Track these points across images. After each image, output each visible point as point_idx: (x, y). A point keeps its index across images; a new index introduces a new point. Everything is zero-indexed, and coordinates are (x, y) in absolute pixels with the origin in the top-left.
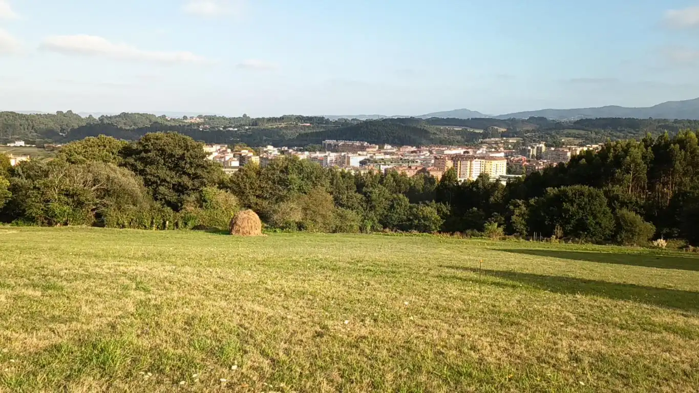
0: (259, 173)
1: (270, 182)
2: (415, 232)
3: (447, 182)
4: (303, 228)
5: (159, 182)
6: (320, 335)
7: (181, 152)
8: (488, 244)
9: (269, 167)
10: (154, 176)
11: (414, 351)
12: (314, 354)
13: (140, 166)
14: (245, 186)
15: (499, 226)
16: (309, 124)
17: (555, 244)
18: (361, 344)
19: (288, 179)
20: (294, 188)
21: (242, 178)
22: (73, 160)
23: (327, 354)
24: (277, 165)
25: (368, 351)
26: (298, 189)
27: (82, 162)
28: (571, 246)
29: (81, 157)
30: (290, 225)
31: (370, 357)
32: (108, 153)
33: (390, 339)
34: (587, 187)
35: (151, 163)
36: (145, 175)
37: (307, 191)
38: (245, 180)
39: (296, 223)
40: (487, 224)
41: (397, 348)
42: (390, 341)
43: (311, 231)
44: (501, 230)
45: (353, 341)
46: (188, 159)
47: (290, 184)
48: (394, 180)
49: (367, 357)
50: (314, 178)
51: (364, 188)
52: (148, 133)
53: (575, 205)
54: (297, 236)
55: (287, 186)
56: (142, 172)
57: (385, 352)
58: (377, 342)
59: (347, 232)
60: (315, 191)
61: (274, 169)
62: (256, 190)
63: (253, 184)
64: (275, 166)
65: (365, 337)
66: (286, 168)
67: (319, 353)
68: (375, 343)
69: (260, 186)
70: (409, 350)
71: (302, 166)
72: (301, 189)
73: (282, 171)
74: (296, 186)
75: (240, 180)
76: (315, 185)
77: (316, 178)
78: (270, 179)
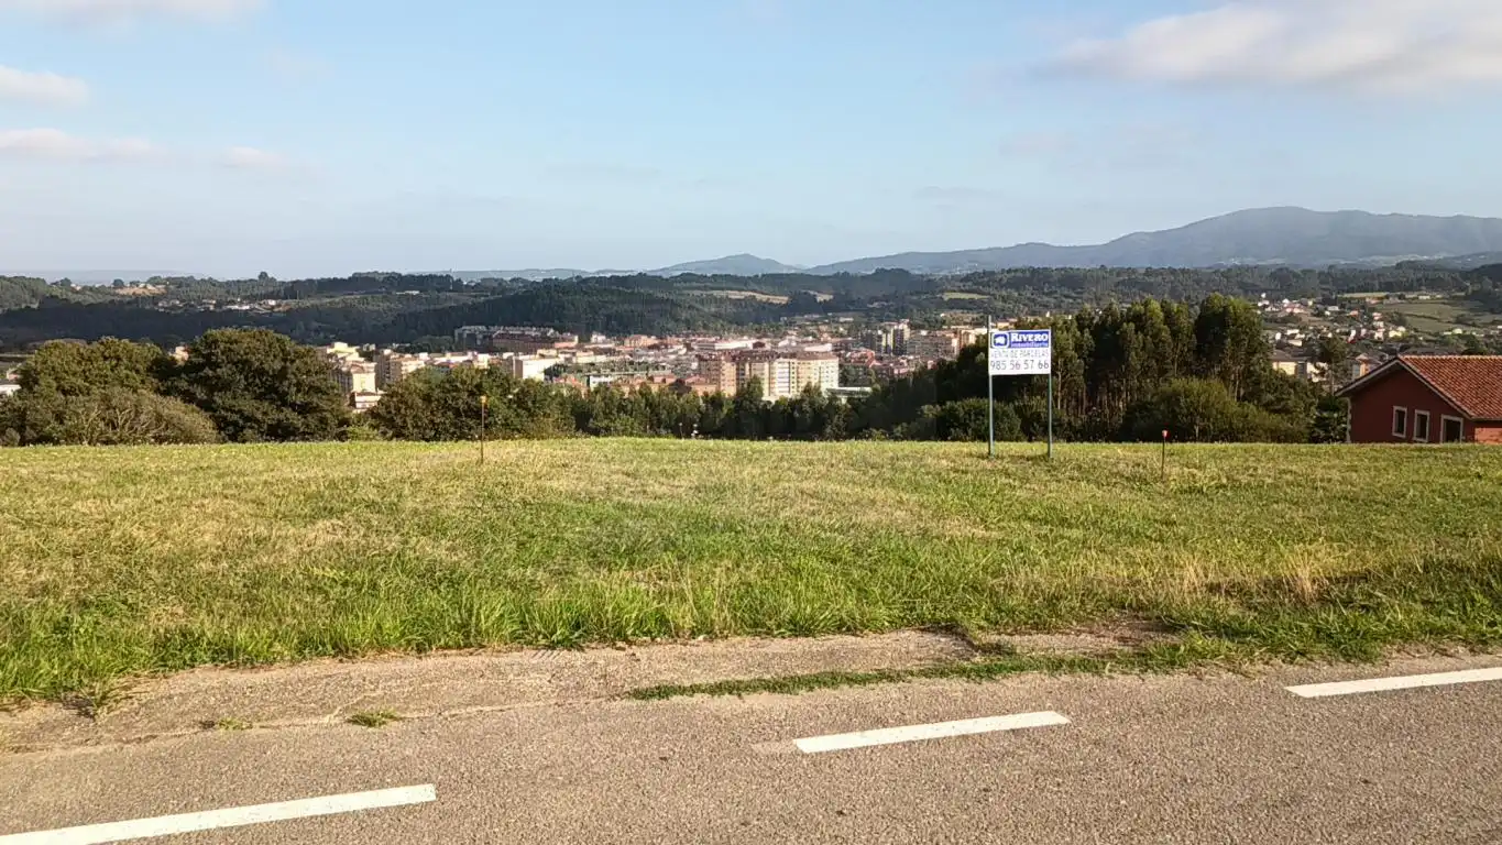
0: (427, 398)
1: (450, 413)
3: (746, 402)
5: (241, 422)
7: (278, 365)
9: (447, 386)
10: (233, 412)
13: (201, 394)
14: (405, 422)
20: (496, 423)
21: (399, 410)
22: (67, 387)
24: (463, 383)
26: (502, 425)
27: (82, 391)
29: (80, 382)
32: (129, 372)
35: (225, 386)
36: (214, 410)
37: (519, 427)
38: (403, 411)
46: (292, 377)
47: (490, 416)
48: (646, 405)
50: (530, 404)
52: (209, 332)
56: (206, 406)
60: (531, 425)
61: (457, 389)
62: (425, 429)
63: (421, 420)
64: (458, 384)
66: (479, 386)
69: (432, 421)
71: (508, 381)
72: (508, 424)
73: (472, 393)
74: (499, 420)
75: (393, 412)
76: (532, 415)
77: (534, 402)
78: (449, 408)
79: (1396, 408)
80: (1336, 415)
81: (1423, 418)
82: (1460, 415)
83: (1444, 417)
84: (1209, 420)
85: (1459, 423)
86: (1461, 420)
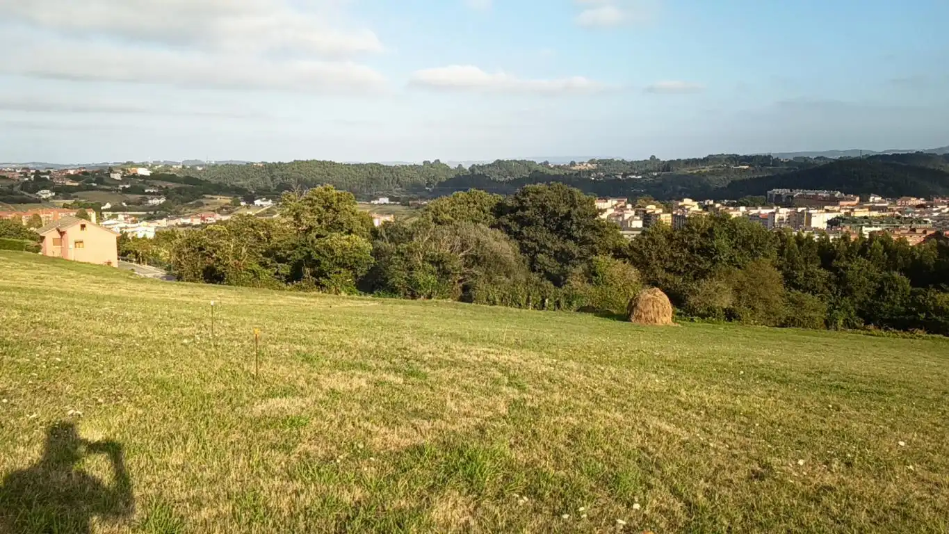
0: (670, 238)
1: (686, 250)
2: (919, 332)
4: (735, 317)
5: (537, 248)
6: (759, 477)
7: (564, 209)
9: (685, 228)
10: (532, 241)
11: (915, 520)
12: (750, 503)
13: (515, 227)
14: (650, 255)
16: (747, 167)
18: (823, 497)
19: (713, 247)
20: (721, 260)
21: (647, 244)
22: (440, 220)
23: (769, 506)
24: (698, 227)
25: (835, 510)
26: (727, 262)
27: (449, 222)
29: (448, 217)
30: (714, 312)
31: (838, 519)
32: (478, 212)
33: (872, 495)
35: (529, 223)
36: (522, 239)
37: (741, 264)
38: (650, 246)
39: (724, 310)
41: (885, 511)
42: (872, 499)
43: (747, 323)
45: (811, 492)
46: (575, 218)
47: (715, 254)
48: (884, 252)
49: (833, 518)
50: (753, 246)
51: (835, 261)
52: (526, 186)
54: (723, 328)
55: (712, 256)
56: (517, 236)
57: (864, 514)
58: (851, 499)
59: (805, 327)
60: (751, 262)
61: (692, 232)
62: (665, 261)
63: (662, 253)
64: (694, 228)
65: (830, 489)
66: (711, 230)
67: (757, 502)
68: (848, 498)
69: (671, 256)
70: (905, 516)
71: (735, 227)
72: (732, 261)
73: (704, 235)
74: (724, 257)
75: (644, 246)
76: (754, 255)
77: (756, 245)
78: (686, 246)
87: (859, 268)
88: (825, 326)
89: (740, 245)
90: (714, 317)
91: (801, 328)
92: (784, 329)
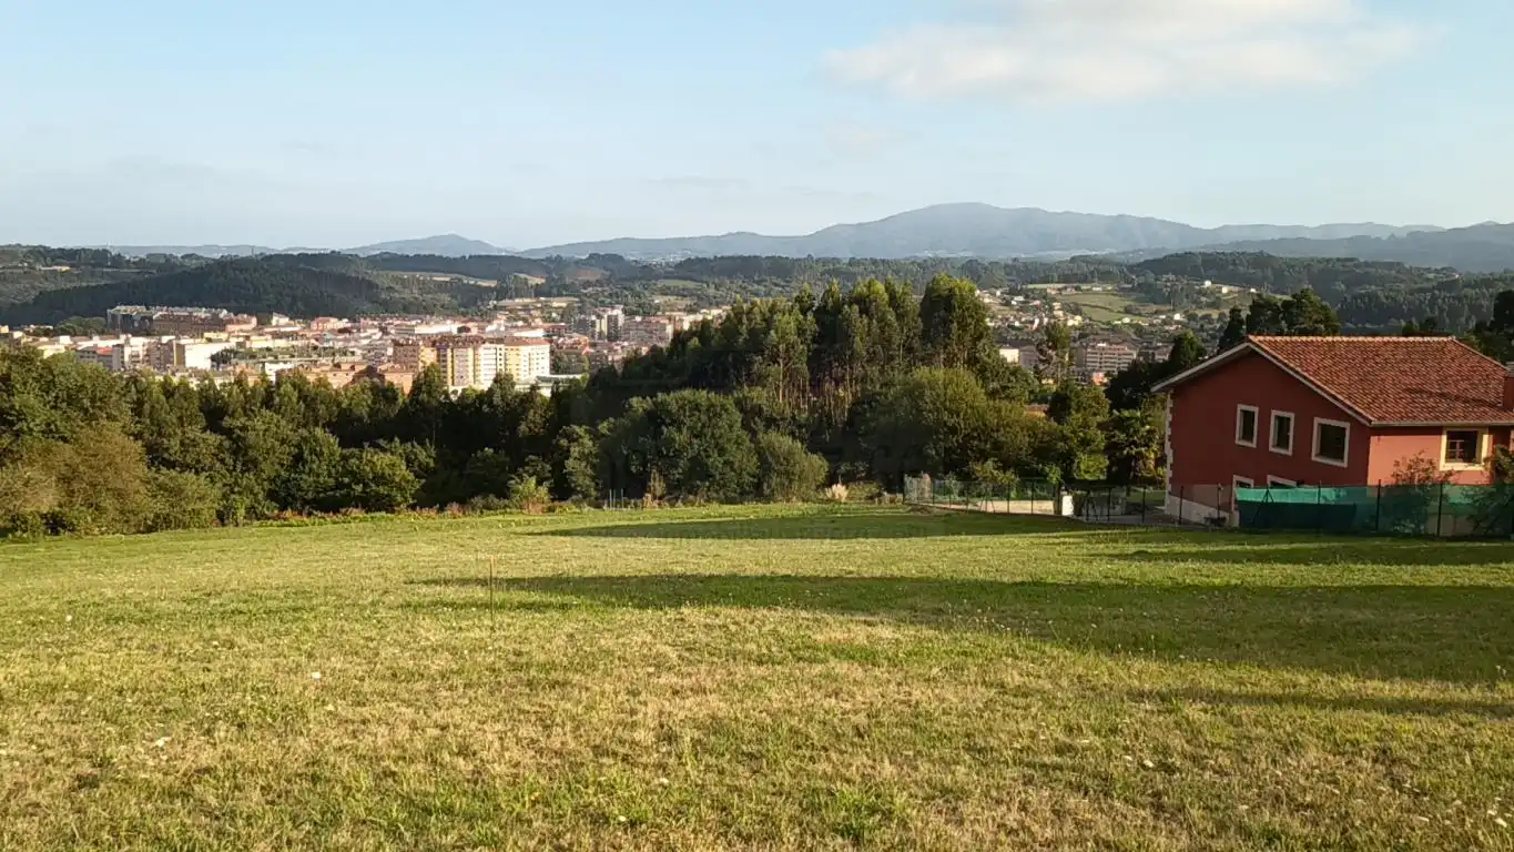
2: (356, 512)
3: (424, 397)
4: (64, 527)
6: (85, 782)
8: (518, 524)
11: (328, 781)
12: (68, 831)
15: (539, 483)
16: (67, 268)
17: (652, 511)
18: (196, 787)
19: (12, 407)
23: (103, 826)
25: (213, 801)
26: (43, 432)
28: (684, 512)
30: (25, 522)
31: (217, 813)
33: (271, 763)
34: (704, 393)
37: (68, 435)
39: (43, 516)
40: (513, 482)
41: (289, 781)
42: (271, 768)
43: (87, 534)
44: (543, 490)
45: (177, 783)
47: (19, 420)
48: (299, 398)
49: (209, 814)
50: (87, 403)
51: (226, 418)
53: (685, 430)
54: (43, 548)
55: (12, 424)
57: (256, 795)
59: (186, 526)
60: (87, 431)
65: (207, 770)
66: (6, 379)
67: (80, 828)
68: (235, 777)
70: (315, 779)
71: (51, 372)
72: (51, 431)
74: (37, 425)
76: (90, 418)
77: (93, 400)
79: (1241, 407)
80: (1139, 414)
81: (1283, 422)
82: (1348, 418)
83: (1317, 421)
84: (958, 416)
85: (1344, 429)
86: (1347, 425)
87: (263, 427)
88: (218, 521)
89: (63, 401)
90: (24, 532)
91: (180, 530)
92: (153, 535)
